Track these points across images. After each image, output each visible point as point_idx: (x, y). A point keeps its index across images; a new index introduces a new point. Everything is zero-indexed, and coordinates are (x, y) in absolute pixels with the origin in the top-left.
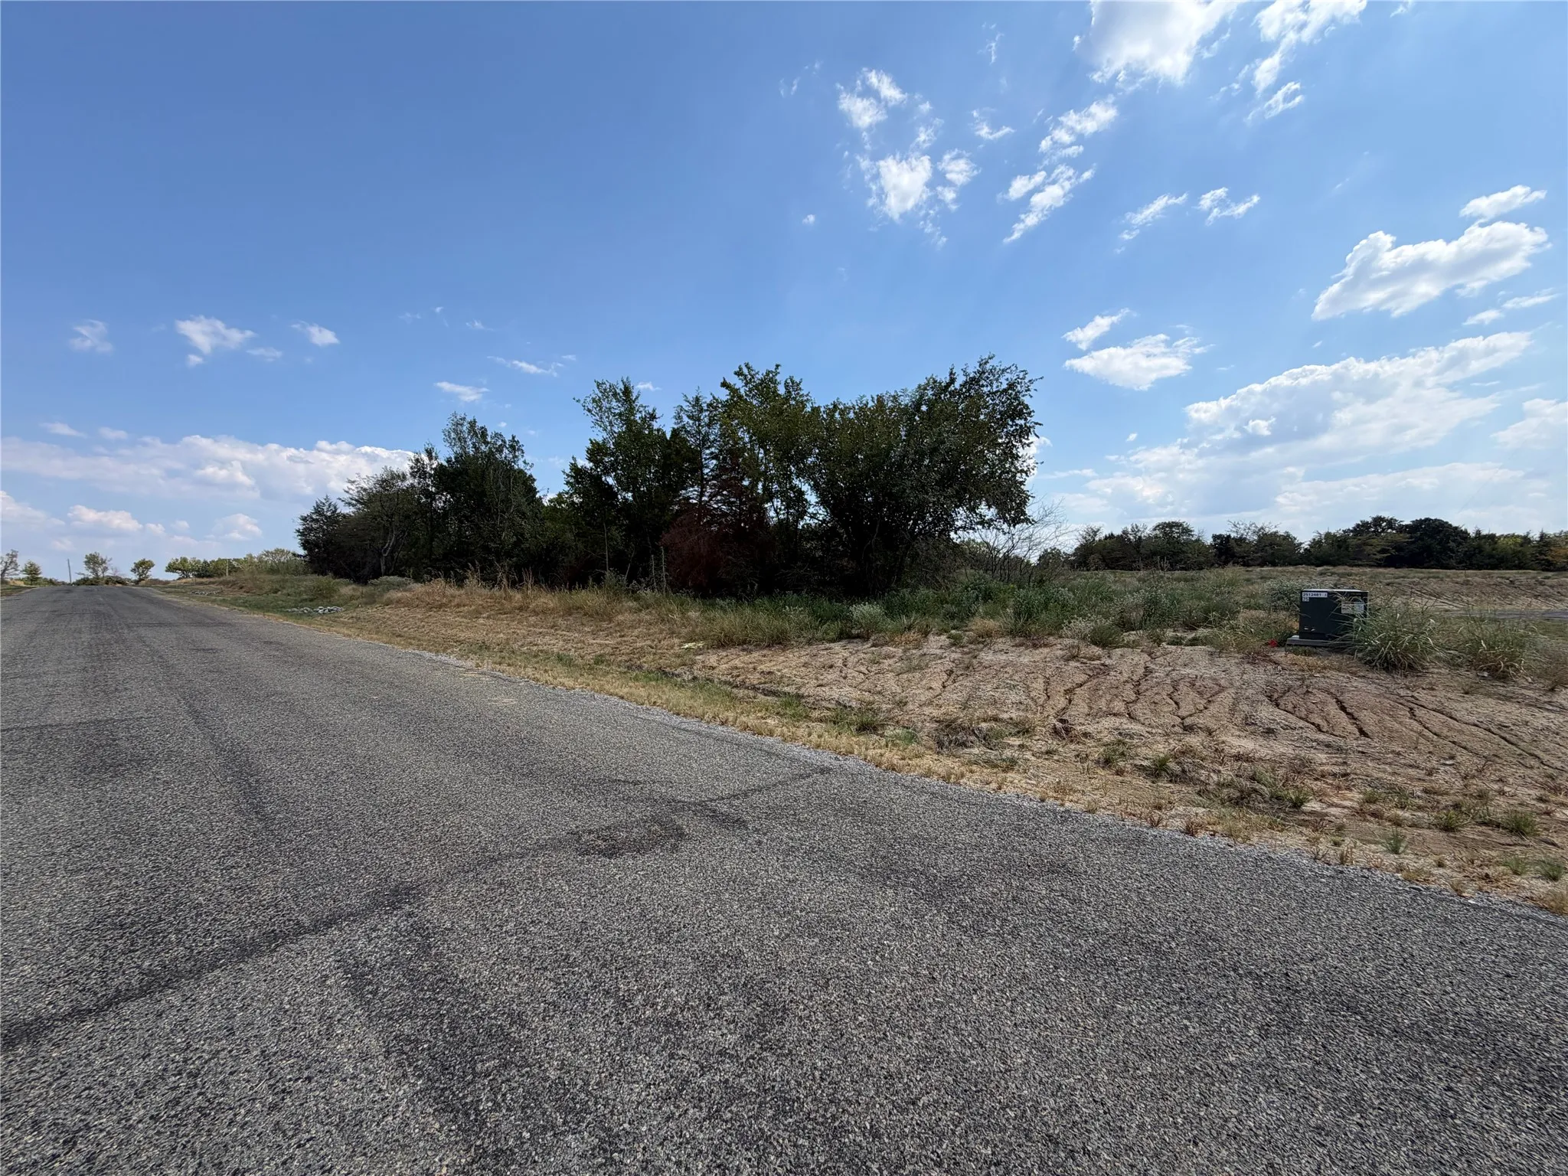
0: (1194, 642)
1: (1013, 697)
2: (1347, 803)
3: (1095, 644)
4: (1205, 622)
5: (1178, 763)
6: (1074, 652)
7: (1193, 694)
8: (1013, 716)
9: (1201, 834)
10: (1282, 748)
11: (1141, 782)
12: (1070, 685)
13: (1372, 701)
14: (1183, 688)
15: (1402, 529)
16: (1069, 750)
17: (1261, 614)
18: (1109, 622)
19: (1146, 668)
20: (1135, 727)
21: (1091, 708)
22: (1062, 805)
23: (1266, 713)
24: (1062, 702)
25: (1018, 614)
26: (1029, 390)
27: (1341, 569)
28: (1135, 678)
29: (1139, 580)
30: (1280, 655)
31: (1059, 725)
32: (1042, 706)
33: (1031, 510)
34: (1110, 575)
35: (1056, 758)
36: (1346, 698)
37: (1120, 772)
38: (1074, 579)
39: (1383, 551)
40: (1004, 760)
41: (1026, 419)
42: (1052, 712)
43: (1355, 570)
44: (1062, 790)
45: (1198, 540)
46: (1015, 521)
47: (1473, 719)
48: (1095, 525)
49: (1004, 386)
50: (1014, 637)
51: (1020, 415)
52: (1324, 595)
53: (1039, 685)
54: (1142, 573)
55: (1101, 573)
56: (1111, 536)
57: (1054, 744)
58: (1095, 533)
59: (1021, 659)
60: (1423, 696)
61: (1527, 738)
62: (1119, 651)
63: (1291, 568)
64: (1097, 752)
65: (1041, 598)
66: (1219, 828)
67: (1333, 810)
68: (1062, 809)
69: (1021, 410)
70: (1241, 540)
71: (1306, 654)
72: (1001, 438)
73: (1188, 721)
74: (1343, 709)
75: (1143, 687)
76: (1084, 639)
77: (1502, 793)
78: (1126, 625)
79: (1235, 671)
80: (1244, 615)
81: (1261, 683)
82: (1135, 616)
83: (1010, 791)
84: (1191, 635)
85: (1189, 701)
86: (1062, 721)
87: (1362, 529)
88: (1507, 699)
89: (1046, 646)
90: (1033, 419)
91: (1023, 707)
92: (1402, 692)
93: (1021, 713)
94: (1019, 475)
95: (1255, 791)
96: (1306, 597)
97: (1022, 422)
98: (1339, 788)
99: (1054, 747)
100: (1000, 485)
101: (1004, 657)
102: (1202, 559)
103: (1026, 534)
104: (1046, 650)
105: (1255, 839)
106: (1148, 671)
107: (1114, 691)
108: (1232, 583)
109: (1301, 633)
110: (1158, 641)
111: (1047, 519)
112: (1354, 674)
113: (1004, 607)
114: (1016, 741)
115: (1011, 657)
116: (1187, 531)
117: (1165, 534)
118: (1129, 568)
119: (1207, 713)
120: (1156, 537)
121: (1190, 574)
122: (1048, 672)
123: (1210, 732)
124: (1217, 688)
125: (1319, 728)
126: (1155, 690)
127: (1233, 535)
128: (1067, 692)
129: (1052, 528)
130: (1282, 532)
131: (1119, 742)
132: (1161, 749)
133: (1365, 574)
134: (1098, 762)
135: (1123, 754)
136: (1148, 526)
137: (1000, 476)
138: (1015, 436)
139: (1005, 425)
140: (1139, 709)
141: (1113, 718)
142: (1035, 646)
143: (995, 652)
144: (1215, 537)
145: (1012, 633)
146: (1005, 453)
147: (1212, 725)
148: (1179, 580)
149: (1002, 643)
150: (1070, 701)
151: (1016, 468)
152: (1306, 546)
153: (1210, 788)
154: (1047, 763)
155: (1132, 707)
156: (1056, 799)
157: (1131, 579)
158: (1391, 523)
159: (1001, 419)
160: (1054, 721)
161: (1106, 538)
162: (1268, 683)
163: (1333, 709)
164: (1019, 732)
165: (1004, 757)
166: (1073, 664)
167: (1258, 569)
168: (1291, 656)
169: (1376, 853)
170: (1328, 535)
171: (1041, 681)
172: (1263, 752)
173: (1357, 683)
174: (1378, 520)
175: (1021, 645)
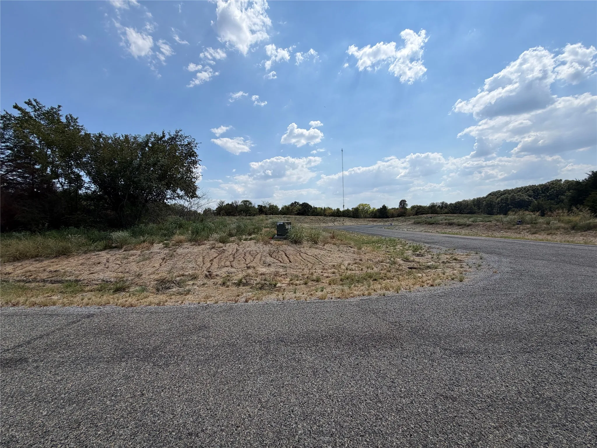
0: (251, 239)
1: (190, 265)
2: (286, 282)
3: (221, 242)
4: (254, 233)
5: (245, 280)
6: (214, 245)
7: (250, 256)
8: (190, 273)
9: (250, 301)
10: (272, 269)
11: (234, 288)
12: (212, 258)
13: (292, 252)
14: (247, 254)
15: (300, 205)
16: (211, 282)
17: (268, 229)
18: (225, 234)
19: (237, 249)
20: (233, 270)
21: (219, 265)
22: (206, 303)
23: (269, 259)
24: (209, 265)
25: (193, 233)
26: (196, 147)
27: (288, 216)
28: (233, 253)
29: (237, 219)
30: (272, 242)
31: (208, 273)
32: (202, 267)
33: (198, 193)
34: (227, 218)
35: (206, 286)
36: (287, 252)
37: (228, 287)
38: (215, 219)
39: (296, 211)
40: (186, 291)
41: (195, 158)
42: (205, 269)
43: (291, 216)
44: (207, 297)
45: (254, 207)
46: (192, 197)
47: (311, 254)
48: (223, 200)
49: (186, 143)
50: (191, 242)
51: (193, 156)
52: (282, 223)
53: (201, 259)
54: (238, 217)
55: (224, 217)
56: (228, 204)
57: (205, 281)
58: (223, 203)
59: (194, 250)
60: (302, 249)
61: (320, 257)
62: (228, 244)
63: (277, 216)
64: (220, 281)
65: (202, 227)
66: (254, 298)
67: (283, 285)
68: (206, 305)
69: (193, 154)
70: (265, 207)
71: (279, 241)
72: (186, 163)
73: (248, 265)
74: (286, 255)
75: (235, 256)
76: (217, 241)
77: (315, 272)
78: (231, 235)
79: (261, 247)
80: (264, 230)
81: (268, 250)
82: (234, 232)
83: (187, 303)
84: (250, 237)
85: (249, 258)
86: (209, 272)
87: (292, 204)
88: (317, 248)
89: (203, 244)
90: (198, 158)
91: (194, 269)
92: (298, 249)
93: (193, 271)
94: (193, 179)
95: (265, 284)
96: (278, 224)
97: (194, 159)
98: (285, 278)
99: (205, 282)
100: (185, 182)
101: (187, 250)
102: (255, 213)
103: (196, 202)
104: (203, 246)
105: (264, 299)
106: (237, 250)
107: (227, 258)
108: (262, 220)
109: (278, 235)
110: (240, 240)
111: (204, 197)
112: (288, 245)
113: (188, 230)
114: (191, 283)
115: (189, 250)
116: (251, 203)
117: (245, 204)
118: (234, 215)
119: (254, 262)
120: (242, 205)
121: (252, 217)
122: (204, 254)
123: (254, 268)
124: (256, 253)
125: (281, 262)
126: (239, 256)
127: (263, 205)
128: (210, 261)
129: (206, 200)
130: (275, 205)
131: (228, 276)
132: (240, 276)
133: (293, 217)
134: (220, 284)
135: (229, 280)
136: (239, 202)
137: (185, 179)
138: (191, 164)
139: (187, 159)
140: (234, 264)
141: (226, 268)
142: (199, 245)
143: (183, 248)
144: (258, 206)
145: (190, 241)
146: (188, 170)
147: (255, 266)
148: (248, 219)
149: (186, 245)
150: (212, 264)
151: (192, 177)
152: (280, 209)
153: (254, 286)
154: (203, 288)
155: (232, 263)
156: (204, 301)
157: (234, 219)
158: (298, 203)
159: (185, 156)
160: (206, 272)
161: (227, 205)
162: (270, 250)
163: (284, 256)
164: (192, 279)
165: (185, 290)
166: (213, 250)
167: (269, 216)
168: (275, 241)
169: (292, 295)
170: (285, 206)
171: (201, 258)
172: (268, 272)
173: (289, 248)
174: (295, 202)
175: (194, 245)
